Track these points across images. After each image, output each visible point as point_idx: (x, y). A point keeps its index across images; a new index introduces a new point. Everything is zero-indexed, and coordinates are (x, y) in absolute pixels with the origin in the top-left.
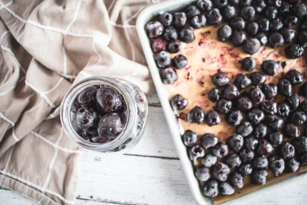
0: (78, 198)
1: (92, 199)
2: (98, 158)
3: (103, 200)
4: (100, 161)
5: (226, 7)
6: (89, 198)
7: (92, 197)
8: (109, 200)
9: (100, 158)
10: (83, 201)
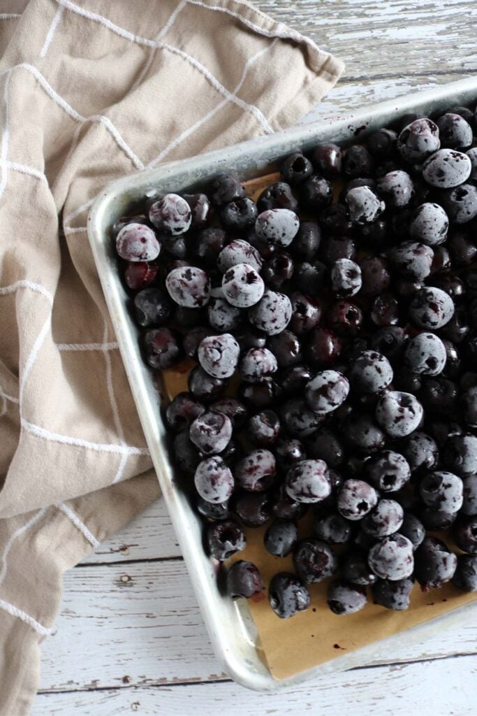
0: (93, 687)
1: (127, 685)
2: (125, 579)
3: (155, 682)
4: (131, 585)
5: (308, 178)
6: (120, 683)
7: (126, 680)
8: (170, 679)
9: (130, 578)
10: (106, 692)
